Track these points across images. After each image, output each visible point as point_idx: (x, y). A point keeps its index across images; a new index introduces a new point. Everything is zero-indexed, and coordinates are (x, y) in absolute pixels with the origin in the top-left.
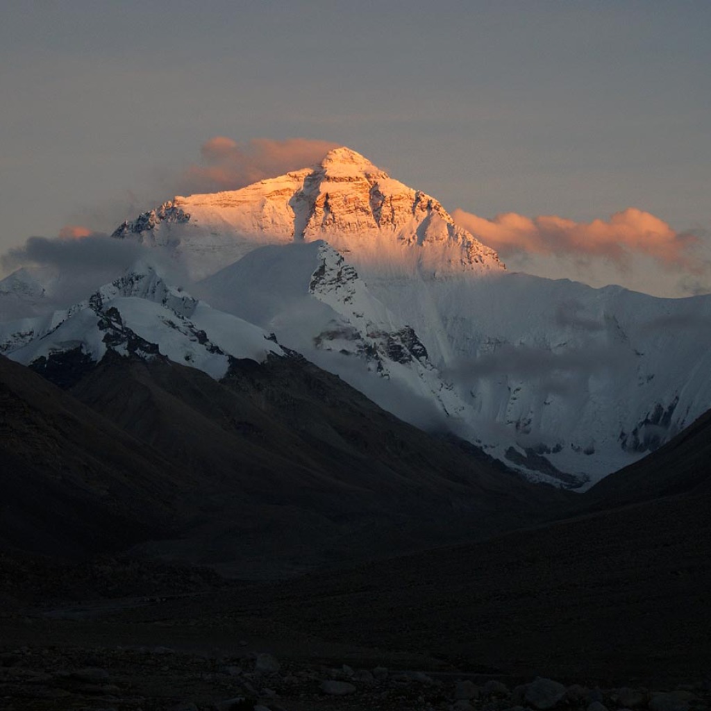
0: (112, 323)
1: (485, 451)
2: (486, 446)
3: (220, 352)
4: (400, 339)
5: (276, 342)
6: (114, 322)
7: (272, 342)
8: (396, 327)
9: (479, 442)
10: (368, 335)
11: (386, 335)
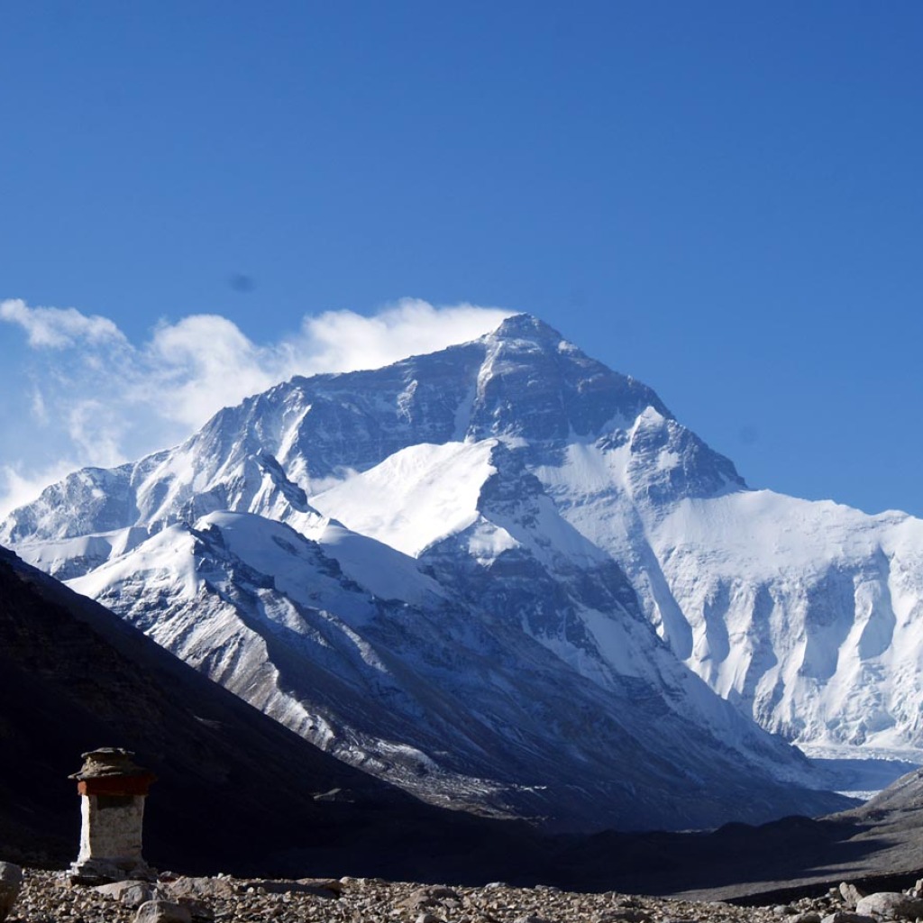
0: (212, 545)
1: (715, 734)
2: (716, 730)
3: (359, 590)
4: (599, 578)
5: (435, 577)
6: (214, 543)
7: (428, 578)
8: (595, 562)
9: (707, 723)
10: (556, 572)
11: (579, 570)
